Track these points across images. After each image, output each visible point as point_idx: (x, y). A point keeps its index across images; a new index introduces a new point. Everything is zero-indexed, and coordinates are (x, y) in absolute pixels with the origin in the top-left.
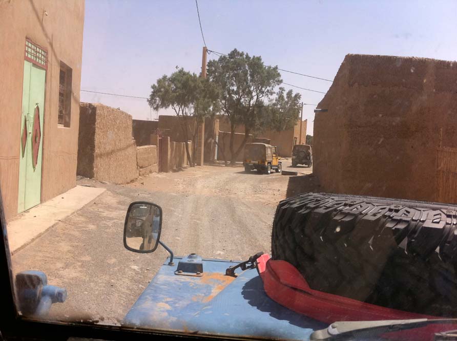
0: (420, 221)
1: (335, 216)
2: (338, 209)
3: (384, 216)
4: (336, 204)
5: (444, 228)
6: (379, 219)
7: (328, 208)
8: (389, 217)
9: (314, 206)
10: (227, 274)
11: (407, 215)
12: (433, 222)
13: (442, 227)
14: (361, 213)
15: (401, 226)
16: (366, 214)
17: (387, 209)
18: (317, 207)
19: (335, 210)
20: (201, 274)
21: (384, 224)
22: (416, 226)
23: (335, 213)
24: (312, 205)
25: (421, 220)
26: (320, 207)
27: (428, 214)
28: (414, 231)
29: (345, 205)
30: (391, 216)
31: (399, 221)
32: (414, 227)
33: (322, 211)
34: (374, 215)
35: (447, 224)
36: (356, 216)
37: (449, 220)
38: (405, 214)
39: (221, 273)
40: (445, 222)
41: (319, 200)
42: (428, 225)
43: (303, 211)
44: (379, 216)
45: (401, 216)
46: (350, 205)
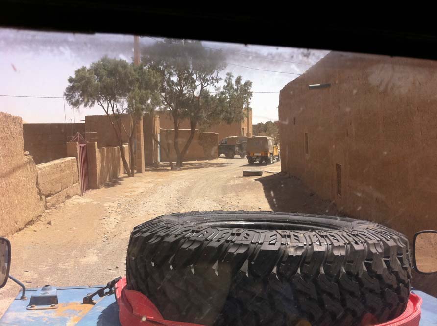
0: (259, 244)
1: (183, 244)
2: (186, 236)
3: (227, 241)
4: (185, 231)
5: (279, 249)
6: (222, 246)
7: (176, 236)
8: (232, 242)
9: (165, 234)
10: (84, 303)
11: (247, 239)
12: (270, 244)
13: (277, 249)
14: (206, 240)
15: (242, 251)
16: (211, 240)
17: (230, 234)
18: (167, 235)
19: (184, 237)
20: (56, 306)
21: (227, 248)
22: (255, 249)
23: (183, 241)
24: (162, 234)
25: (260, 242)
26: (170, 236)
27: (265, 236)
28: (253, 255)
29: (193, 231)
30: (233, 240)
31: (241, 245)
32: (253, 250)
33: (172, 239)
34: (219, 241)
35: (282, 244)
36: (202, 243)
37: (283, 241)
38: (245, 237)
39: (78, 302)
40: (280, 243)
41: (170, 228)
42: (266, 247)
43: (154, 241)
44: (223, 241)
45: (241, 240)
46: (198, 232)
